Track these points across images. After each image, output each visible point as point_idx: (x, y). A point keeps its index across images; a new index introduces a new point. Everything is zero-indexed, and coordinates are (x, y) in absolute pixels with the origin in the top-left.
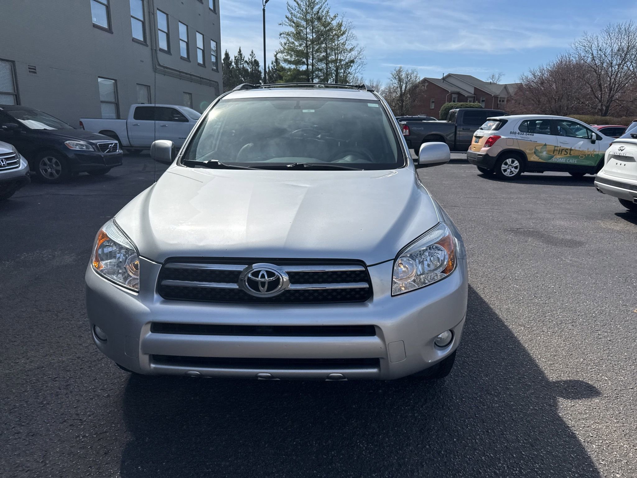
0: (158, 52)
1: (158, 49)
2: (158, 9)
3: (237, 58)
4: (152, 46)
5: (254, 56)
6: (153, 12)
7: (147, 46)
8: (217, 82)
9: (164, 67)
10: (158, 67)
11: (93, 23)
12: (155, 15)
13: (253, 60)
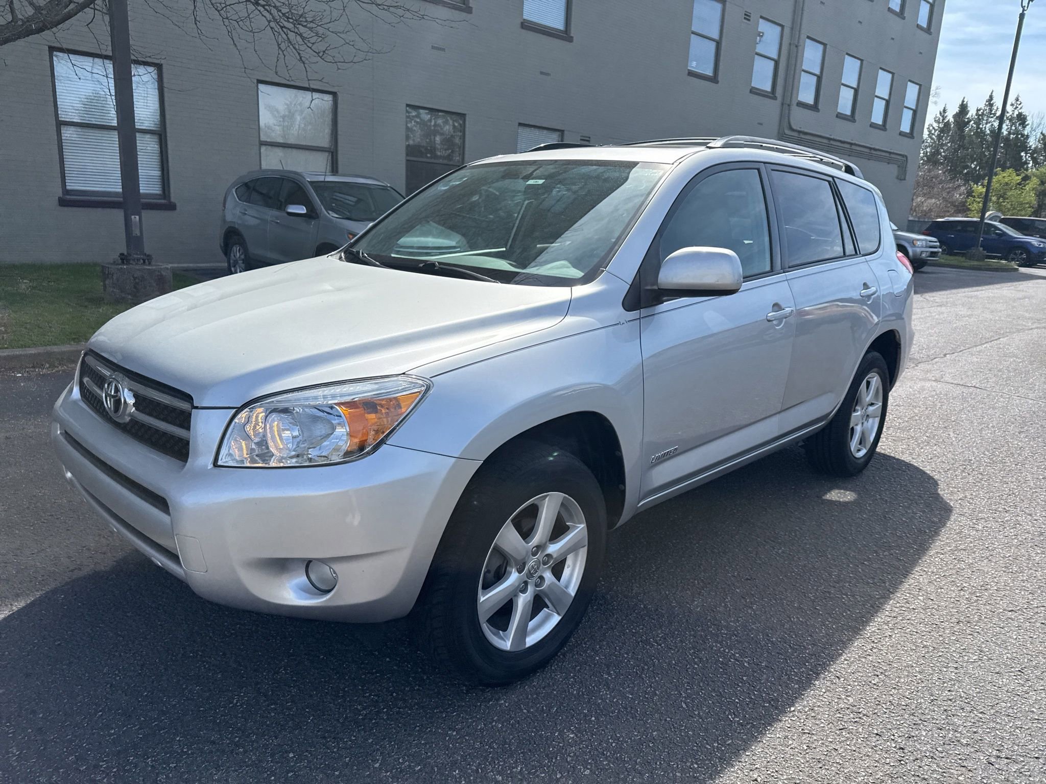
0: (794, 107)
1: (794, 103)
2: (808, 37)
3: (982, 111)
4: (783, 99)
5: (1020, 107)
6: (798, 42)
7: (775, 98)
8: (906, 156)
9: (799, 132)
10: (787, 132)
11: (689, 70)
12: (800, 48)
13: (1016, 113)
